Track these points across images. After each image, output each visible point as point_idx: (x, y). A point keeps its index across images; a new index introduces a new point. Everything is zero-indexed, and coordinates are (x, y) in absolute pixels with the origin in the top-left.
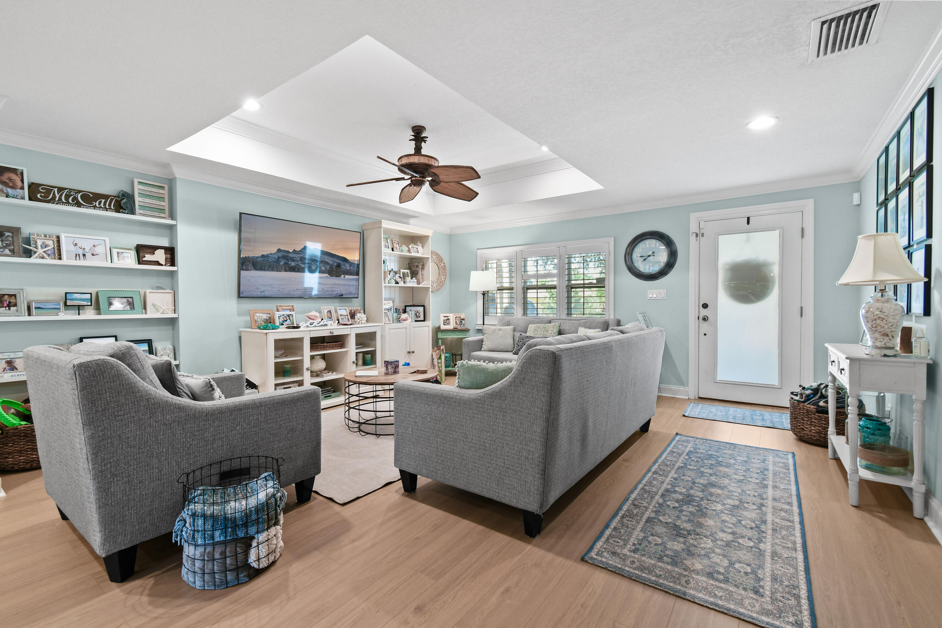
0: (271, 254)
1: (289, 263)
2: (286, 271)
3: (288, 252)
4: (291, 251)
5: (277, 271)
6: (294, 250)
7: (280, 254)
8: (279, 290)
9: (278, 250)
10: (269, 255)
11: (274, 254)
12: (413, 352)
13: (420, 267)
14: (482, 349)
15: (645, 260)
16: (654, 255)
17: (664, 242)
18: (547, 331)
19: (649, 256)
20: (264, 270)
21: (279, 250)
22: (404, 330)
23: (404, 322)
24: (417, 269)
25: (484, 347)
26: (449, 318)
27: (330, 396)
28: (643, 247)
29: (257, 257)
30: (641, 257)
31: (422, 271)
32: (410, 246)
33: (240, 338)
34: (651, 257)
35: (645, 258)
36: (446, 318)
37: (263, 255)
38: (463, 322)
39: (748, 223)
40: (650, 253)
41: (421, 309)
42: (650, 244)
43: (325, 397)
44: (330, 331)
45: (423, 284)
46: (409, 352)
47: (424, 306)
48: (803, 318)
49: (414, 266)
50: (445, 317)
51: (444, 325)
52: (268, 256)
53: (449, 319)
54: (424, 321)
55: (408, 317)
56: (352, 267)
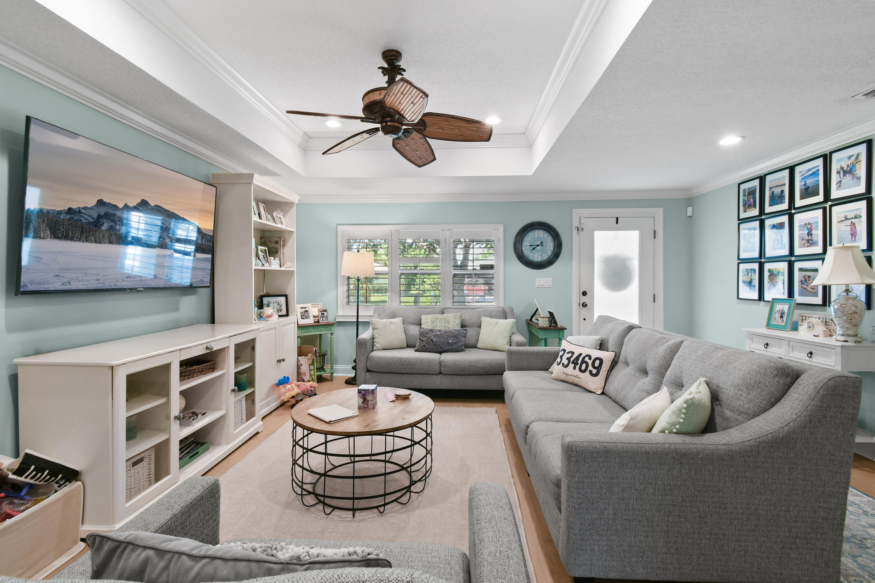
0: (86, 208)
1: (117, 227)
2: (111, 242)
3: (115, 207)
4: (121, 206)
5: (96, 242)
6: (126, 204)
7: (102, 211)
8: (98, 280)
9: (98, 201)
10: (82, 211)
11: (91, 208)
12: (284, 360)
13: (282, 244)
14: (375, 348)
15: (534, 249)
16: (542, 245)
17: (552, 233)
18: (449, 322)
19: (538, 245)
20: (72, 239)
21: (101, 203)
22: (273, 331)
23: (270, 319)
24: (277, 246)
25: (377, 345)
26: (307, 309)
27: (197, 453)
28: (533, 236)
29: (60, 213)
30: (531, 246)
31: (283, 249)
32: (274, 215)
33: (14, 380)
34: (540, 247)
35: (534, 247)
36: (304, 310)
37: (70, 209)
38: (325, 313)
39: (617, 223)
40: (539, 243)
41: (282, 300)
42: (538, 234)
43: (190, 457)
44: (205, 346)
45: (285, 266)
46: (279, 361)
47: (286, 296)
48: (655, 303)
49: (271, 242)
50: (302, 308)
51: (302, 318)
52: (80, 212)
53: (307, 311)
54: (287, 315)
55: (274, 313)
56: (204, 240)
